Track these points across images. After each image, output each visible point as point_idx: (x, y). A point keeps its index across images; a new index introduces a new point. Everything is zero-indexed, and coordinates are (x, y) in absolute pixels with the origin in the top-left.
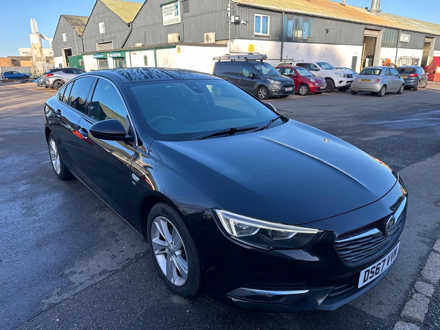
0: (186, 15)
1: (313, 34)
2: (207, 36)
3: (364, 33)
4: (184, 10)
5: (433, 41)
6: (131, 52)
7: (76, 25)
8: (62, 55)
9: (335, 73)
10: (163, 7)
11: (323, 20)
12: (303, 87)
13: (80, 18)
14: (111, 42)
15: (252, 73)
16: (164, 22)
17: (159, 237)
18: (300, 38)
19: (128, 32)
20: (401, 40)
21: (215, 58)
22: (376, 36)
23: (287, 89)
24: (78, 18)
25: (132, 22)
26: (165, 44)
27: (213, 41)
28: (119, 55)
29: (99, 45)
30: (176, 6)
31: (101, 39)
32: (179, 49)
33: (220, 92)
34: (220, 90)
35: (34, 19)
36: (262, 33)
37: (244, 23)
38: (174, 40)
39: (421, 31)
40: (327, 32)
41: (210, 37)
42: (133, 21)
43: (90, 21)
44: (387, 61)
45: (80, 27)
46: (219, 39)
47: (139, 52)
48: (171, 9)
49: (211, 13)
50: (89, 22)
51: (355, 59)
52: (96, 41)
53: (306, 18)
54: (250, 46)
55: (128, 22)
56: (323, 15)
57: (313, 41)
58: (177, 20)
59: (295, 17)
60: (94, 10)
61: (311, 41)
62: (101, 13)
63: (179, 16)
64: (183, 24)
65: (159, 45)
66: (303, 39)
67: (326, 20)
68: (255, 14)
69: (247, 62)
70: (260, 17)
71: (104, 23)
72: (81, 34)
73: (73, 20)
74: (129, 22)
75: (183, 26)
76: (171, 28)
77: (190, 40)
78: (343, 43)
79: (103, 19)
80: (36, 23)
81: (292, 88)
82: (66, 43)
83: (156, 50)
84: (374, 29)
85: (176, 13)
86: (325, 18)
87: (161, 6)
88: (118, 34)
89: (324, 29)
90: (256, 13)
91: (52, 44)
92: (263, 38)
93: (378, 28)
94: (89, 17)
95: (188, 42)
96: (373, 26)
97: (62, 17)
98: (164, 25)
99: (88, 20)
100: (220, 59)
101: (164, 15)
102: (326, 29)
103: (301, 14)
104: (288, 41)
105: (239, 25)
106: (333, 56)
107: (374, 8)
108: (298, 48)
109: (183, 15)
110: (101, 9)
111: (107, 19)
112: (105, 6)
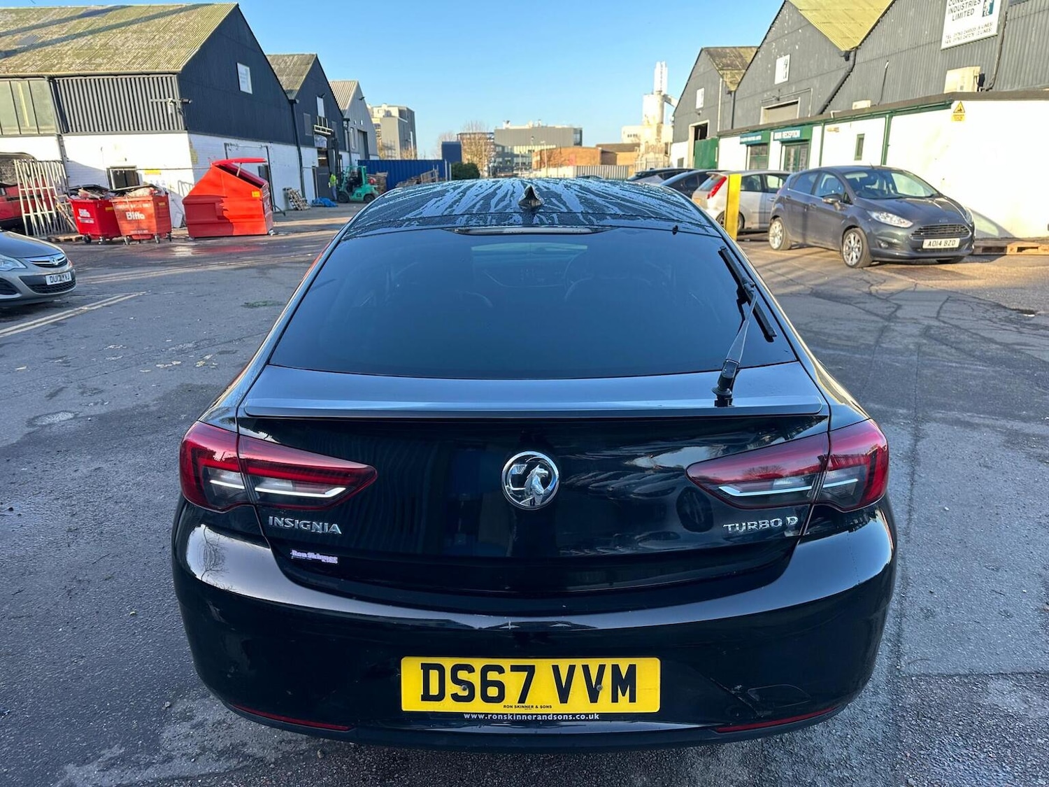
0: (1019, 9)
6: (827, 127)
7: (730, 68)
8: (686, 139)
13: (742, 50)
14: (797, 102)
16: (944, 39)
19: (842, 74)
24: (737, 52)
25: (857, 48)
28: (796, 134)
29: (767, 110)
31: (774, 97)
32: (961, 110)
35: (663, 63)
38: (962, 88)
42: (860, 45)
43: (759, 55)
45: (736, 71)
47: (847, 124)
50: (756, 58)
52: (764, 103)
55: (846, 48)
58: (985, 29)
62: (789, 33)
63: (994, 19)
64: (1003, 37)
71: (788, 57)
72: (733, 88)
73: (725, 57)
74: (848, 49)
75: (1002, 44)
76: (959, 55)
77: (1017, 84)
79: (789, 48)
80: (665, 70)
82: (700, 112)
83: (891, 117)
85: (988, 8)
88: (816, 83)
91: (674, 116)
94: (759, 45)
95: (1007, 89)
97: (703, 52)
98: (944, 46)
99: (755, 52)
101: (948, 17)
109: (1006, 13)
110: (788, 23)
111: (797, 47)
112: (801, 15)
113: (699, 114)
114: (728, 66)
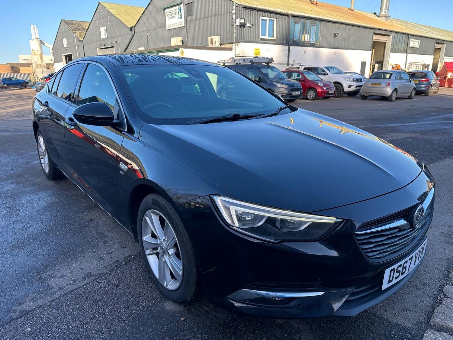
0: (190, 18)
1: (321, 38)
2: (212, 39)
3: (373, 38)
4: (187, 13)
5: (444, 47)
7: (77, 30)
8: (62, 61)
9: (344, 77)
10: (166, 10)
11: (331, 24)
12: (311, 91)
13: (81, 22)
14: (113, 47)
15: (257, 76)
16: (167, 26)
17: (151, 234)
18: (307, 42)
19: (130, 36)
20: (410, 46)
21: (220, 62)
22: (385, 42)
23: (294, 93)
24: (79, 23)
25: (134, 26)
26: (168, 47)
27: (217, 45)
29: (100, 50)
30: (180, 9)
31: (102, 44)
32: (182, 52)
33: (225, 95)
34: (225, 94)
35: (35, 26)
36: (269, 37)
37: (250, 27)
38: (177, 44)
39: (431, 36)
40: (336, 36)
41: (214, 40)
42: (135, 25)
43: (91, 25)
44: (397, 67)
45: (81, 32)
46: (224, 43)
48: (174, 12)
49: (215, 16)
50: (90, 27)
51: (364, 64)
52: (98, 46)
53: (313, 21)
54: (256, 50)
55: (130, 26)
56: (331, 19)
57: (321, 46)
58: (181, 23)
59: (302, 20)
60: (96, 15)
61: (318, 46)
62: (103, 17)
63: (183, 20)
64: (187, 27)
65: (162, 48)
66: (311, 43)
67: (334, 24)
68: (261, 17)
69: (253, 65)
70: (266, 20)
71: (105, 27)
72: (82, 39)
73: (74, 25)
75: (187, 29)
76: (174, 32)
77: (194, 43)
78: (352, 48)
79: (105, 23)
80: (36, 30)
81: (299, 92)
82: (67, 49)
83: (158, 53)
84: (383, 33)
85: (180, 16)
86: (332, 22)
87: (164, 10)
88: (120, 39)
89: (332, 34)
90: (262, 15)
91: (52, 50)
92: (269, 42)
93: (387, 33)
94: (90, 21)
95: (192, 45)
96: (382, 31)
97: (62, 21)
98: (167, 29)
99: (89, 25)
100: (224, 63)
101: (167, 18)
102: (334, 34)
103: (308, 18)
104: (295, 45)
105: (244, 28)
106: (342, 60)
107: (383, 13)
108: (305, 52)
109: (186, 19)
110: (102, 13)
111: (108, 24)
112: (107, 10)
113: (66, 50)
114: (76, 29)
